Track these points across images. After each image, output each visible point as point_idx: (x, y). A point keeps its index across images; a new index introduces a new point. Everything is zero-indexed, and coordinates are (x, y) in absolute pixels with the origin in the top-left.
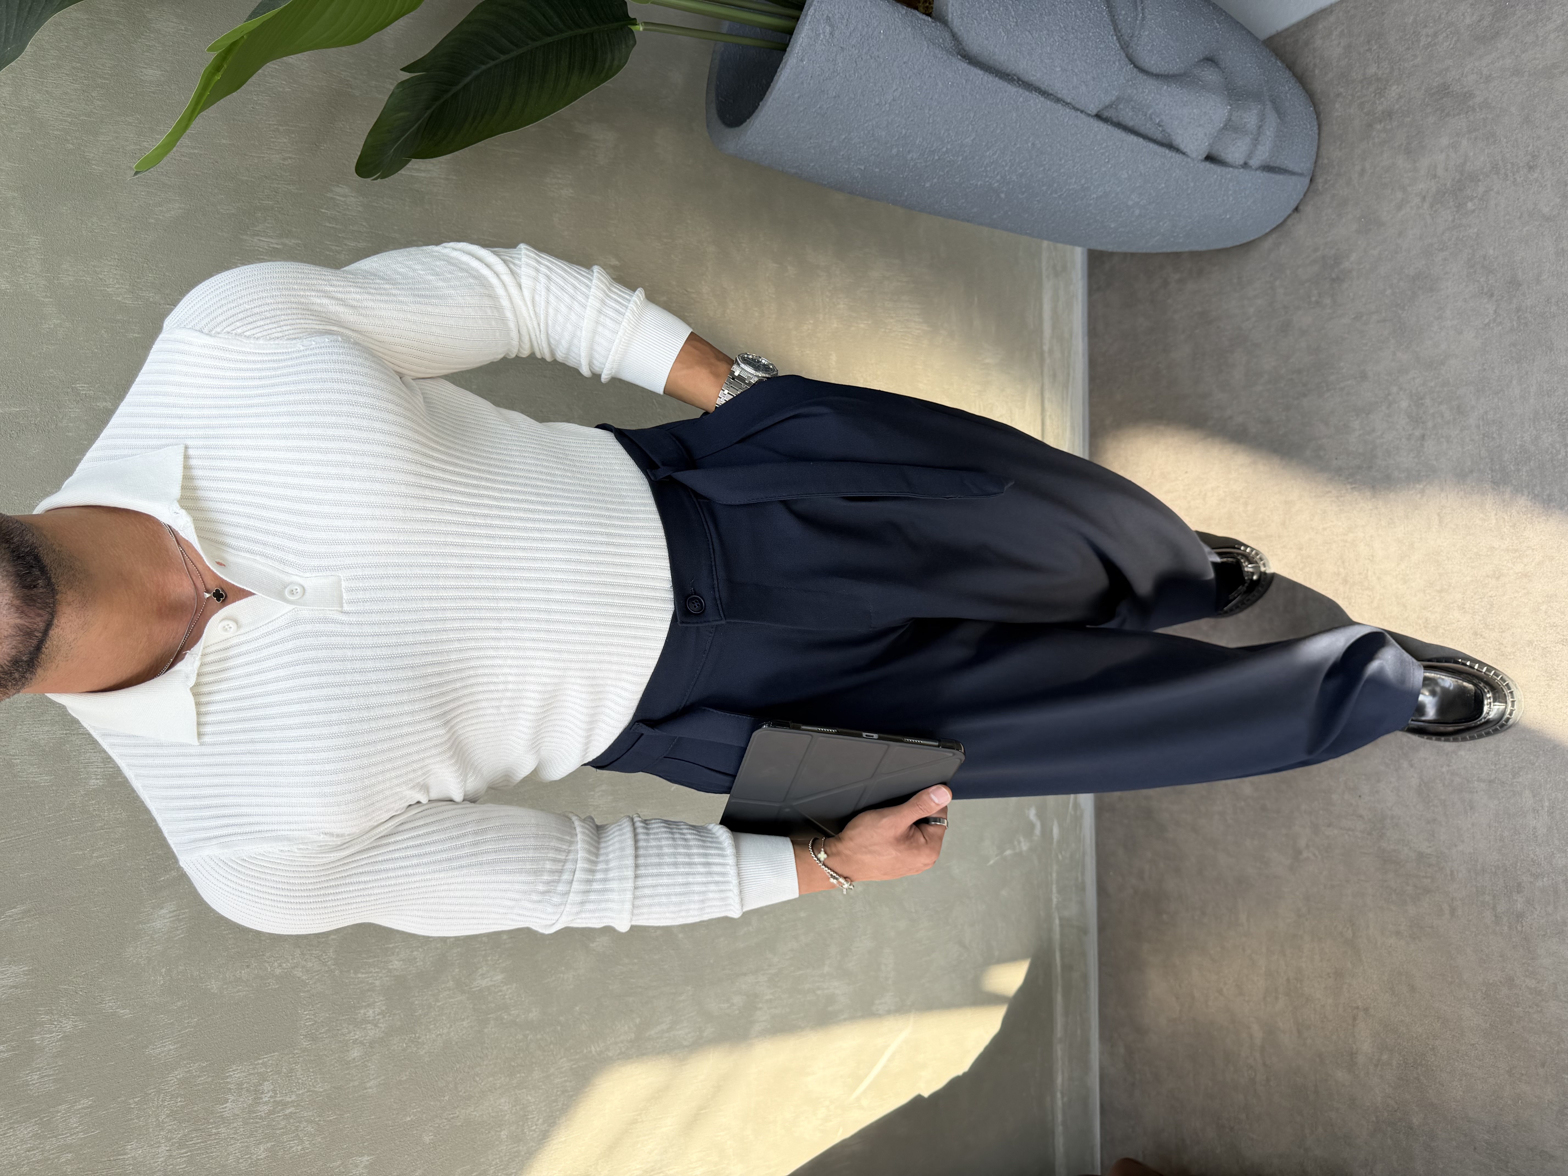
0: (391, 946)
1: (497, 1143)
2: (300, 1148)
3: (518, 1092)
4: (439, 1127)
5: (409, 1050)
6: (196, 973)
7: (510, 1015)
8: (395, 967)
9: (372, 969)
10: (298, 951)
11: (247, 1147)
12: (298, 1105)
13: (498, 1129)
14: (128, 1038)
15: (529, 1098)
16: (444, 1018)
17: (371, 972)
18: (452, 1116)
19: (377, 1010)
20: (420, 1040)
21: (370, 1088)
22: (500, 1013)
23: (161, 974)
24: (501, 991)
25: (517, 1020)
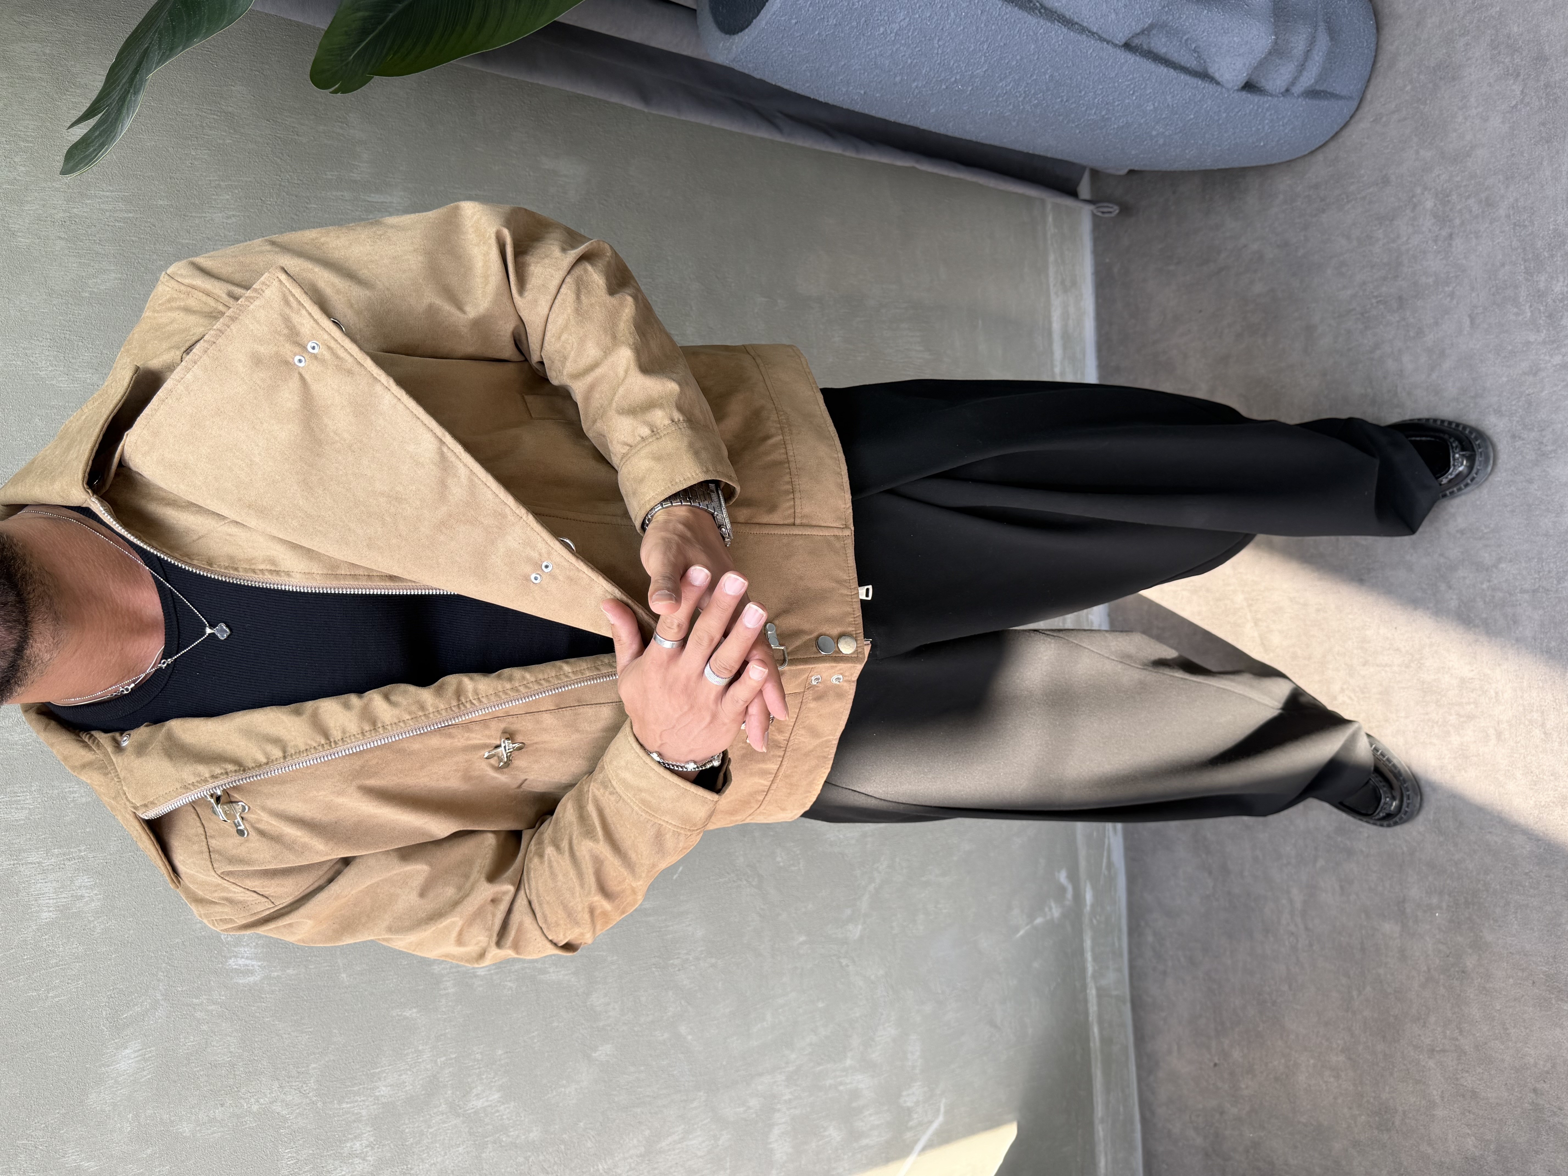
0: (377, 1071)
6: (166, 1117)
7: (508, 1136)
8: (382, 1092)
9: (357, 1098)
10: (276, 1084)
16: (438, 1145)
17: (356, 1102)
19: (365, 1142)
20: (412, 1172)
22: (498, 1135)
23: (128, 1120)
24: (498, 1111)
25: (517, 1142)
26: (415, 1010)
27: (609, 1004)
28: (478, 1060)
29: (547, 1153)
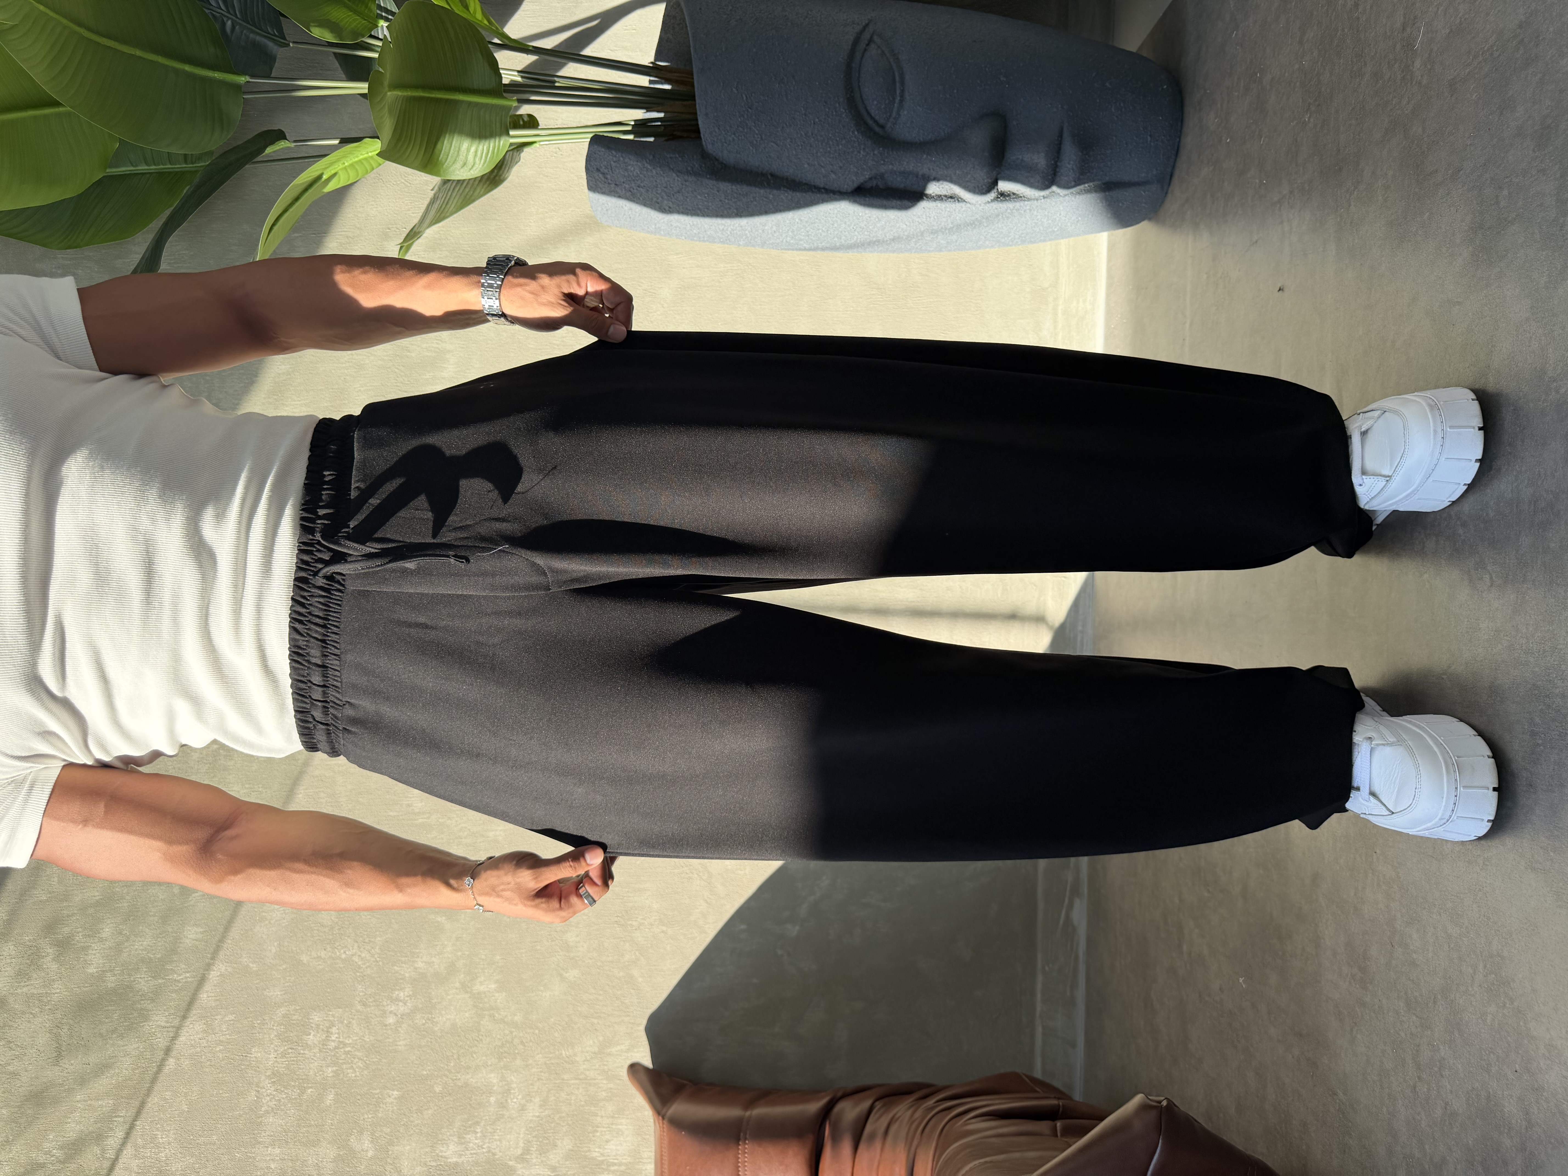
0: (417, 951)
1: (487, 1104)
2: (353, 1075)
3: (504, 1071)
4: (446, 1083)
5: (427, 1025)
6: (294, 949)
7: (499, 1014)
8: (419, 965)
9: (403, 965)
10: (356, 945)
11: (321, 1067)
12: (353, 1047)
13: (489, 1095)
14: (255, 982)
15: (513, 1078)
16: (452, 1008)
17: (403, 967)
18: (455, 1078)
19: (406, 993)
20: (435, 1020)
21: (400, 1045)
22: (492, 1012)
23: (274, 946)
24: (494, 996)
25: (506, 1020)
26: (444, 918)
27: (579, 942)
28: (483, 959)
29: (526, 1033)
